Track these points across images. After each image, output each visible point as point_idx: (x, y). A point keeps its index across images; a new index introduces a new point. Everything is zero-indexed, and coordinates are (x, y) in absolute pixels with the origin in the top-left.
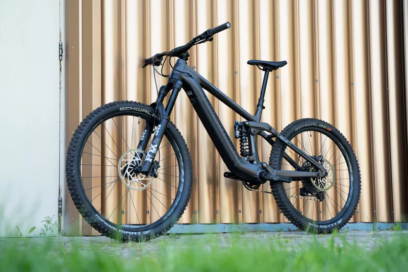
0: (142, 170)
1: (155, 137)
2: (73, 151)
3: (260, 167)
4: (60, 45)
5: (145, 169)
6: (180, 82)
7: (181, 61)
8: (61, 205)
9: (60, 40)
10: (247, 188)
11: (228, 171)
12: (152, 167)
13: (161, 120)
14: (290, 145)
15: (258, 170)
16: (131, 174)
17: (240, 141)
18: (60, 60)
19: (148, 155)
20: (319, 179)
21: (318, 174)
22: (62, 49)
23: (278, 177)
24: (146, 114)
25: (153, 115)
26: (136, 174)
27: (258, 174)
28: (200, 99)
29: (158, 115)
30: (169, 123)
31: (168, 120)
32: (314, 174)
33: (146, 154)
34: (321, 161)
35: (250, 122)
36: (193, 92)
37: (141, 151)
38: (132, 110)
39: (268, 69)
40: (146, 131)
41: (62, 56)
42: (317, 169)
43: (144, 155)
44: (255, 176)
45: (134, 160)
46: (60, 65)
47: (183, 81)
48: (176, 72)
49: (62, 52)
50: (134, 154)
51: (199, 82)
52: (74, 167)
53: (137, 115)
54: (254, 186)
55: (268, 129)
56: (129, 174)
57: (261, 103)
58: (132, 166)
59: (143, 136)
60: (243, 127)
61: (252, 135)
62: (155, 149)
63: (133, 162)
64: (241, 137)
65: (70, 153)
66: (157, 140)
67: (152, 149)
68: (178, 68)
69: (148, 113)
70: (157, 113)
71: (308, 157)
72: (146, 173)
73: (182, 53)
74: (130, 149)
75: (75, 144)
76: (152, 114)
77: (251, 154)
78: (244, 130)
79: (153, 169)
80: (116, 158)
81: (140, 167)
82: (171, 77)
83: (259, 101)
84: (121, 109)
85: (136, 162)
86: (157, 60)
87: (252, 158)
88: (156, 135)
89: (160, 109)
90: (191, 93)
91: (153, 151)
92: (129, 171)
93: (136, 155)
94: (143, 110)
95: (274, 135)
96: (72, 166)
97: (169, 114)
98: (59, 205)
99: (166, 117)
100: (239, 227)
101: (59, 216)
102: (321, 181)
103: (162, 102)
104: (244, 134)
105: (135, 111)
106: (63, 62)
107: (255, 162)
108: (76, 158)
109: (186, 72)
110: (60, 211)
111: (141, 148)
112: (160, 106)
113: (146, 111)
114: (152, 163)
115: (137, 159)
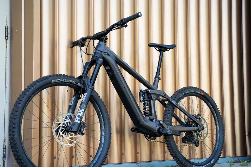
0: (72, 130)
1: (82, 103)
2: (15, 119)
3: (158, 124)
4: (6, 28)
5: (75, 129)
6: (101, 59)
7: (101, 43)
8: (5, 151)
9: (6, 24)
10: (148, 140)
11: (134, 127)
12: (80, 127)
13: (87, 89)
14: (178, 107)
15: (157, 127)
16: (63, 133)
17: (143, 104)
18: (6, 40)
19: (77, 118)
20: (198, 132)
21: (198, 128)
22: (8, 31)
23: (172, 132)
24: (73, 84)
25: (79, 84)
26: (67, 133)
27: (157, 130)
28: (115, 73)
29: (84, 85)
30: (93, 91)
31: (93, 89)
32: (195, 128)
33: (75, 117)
34: (199, 119)
35: (151, 90)
36: (110, 67)
37: (70, 114)
38: (62, 82)
39: (162, 50)
40: (74, 97)
41: (7, 36)
42: (197, 125)
43: (73, 117)
44: (155, 131)
45: (65, 122)
46: (6, 43)
47: (103, 58)
48: (98, 51)
49: (8, 34)
50: (65, 117)
51: (115, 59)
52: (16, 132)
53: (66, 85)
54: (152, 138)
55: (164, 95)
56: (61, 134)
57: (157, 76)
58: (64, 127)
59: (72, 102)
60: (146, 93)
61: (153, 99)
62: (82, 113)
63: (64, 124)
64: (144, 101)
65: (12, 121)
66: (84, 105)
67: (80, 113)
68: (99, 49)
69: (74, 83)
70: (84, 83)
71: (190, 115)
72: (75, 132)
73: (102, 37)
74: (62, 113)
75: (16, 113)
76: (77, 84)
77: (151, 114)
78: (146, 96)
79: (81, 128)
80: (50, 121)
81: (70, 128)
82: (94, 56)
83: (156, 74)
84: (52, 81)
85: (67, 123)
86: (82, 43)
87: (152, 117)
88: (83, 101)
89: (86, 80)
90: (108, 68)
91: (80, 115)
92: (61, 132)
93: (66, 118)
94: (71, 81)
95: (167, 100)
96: (14, 132)
97: (93, 85)
98: (4, 151)
99: (91, 87)
100: (138, 166)
101: (3, 160)
102: (199, 133)
103: (87, 74)
104: (146, 99)
105: (64, 82)
106: (8, 41)
107: (154, 120)
108: (17, 125)
109: (105, 51)
110: (4, 156)
111: (71, 111)
112: (86, 78)
113: (73, 82)
114: (80, 124)
115: (68, 121)
